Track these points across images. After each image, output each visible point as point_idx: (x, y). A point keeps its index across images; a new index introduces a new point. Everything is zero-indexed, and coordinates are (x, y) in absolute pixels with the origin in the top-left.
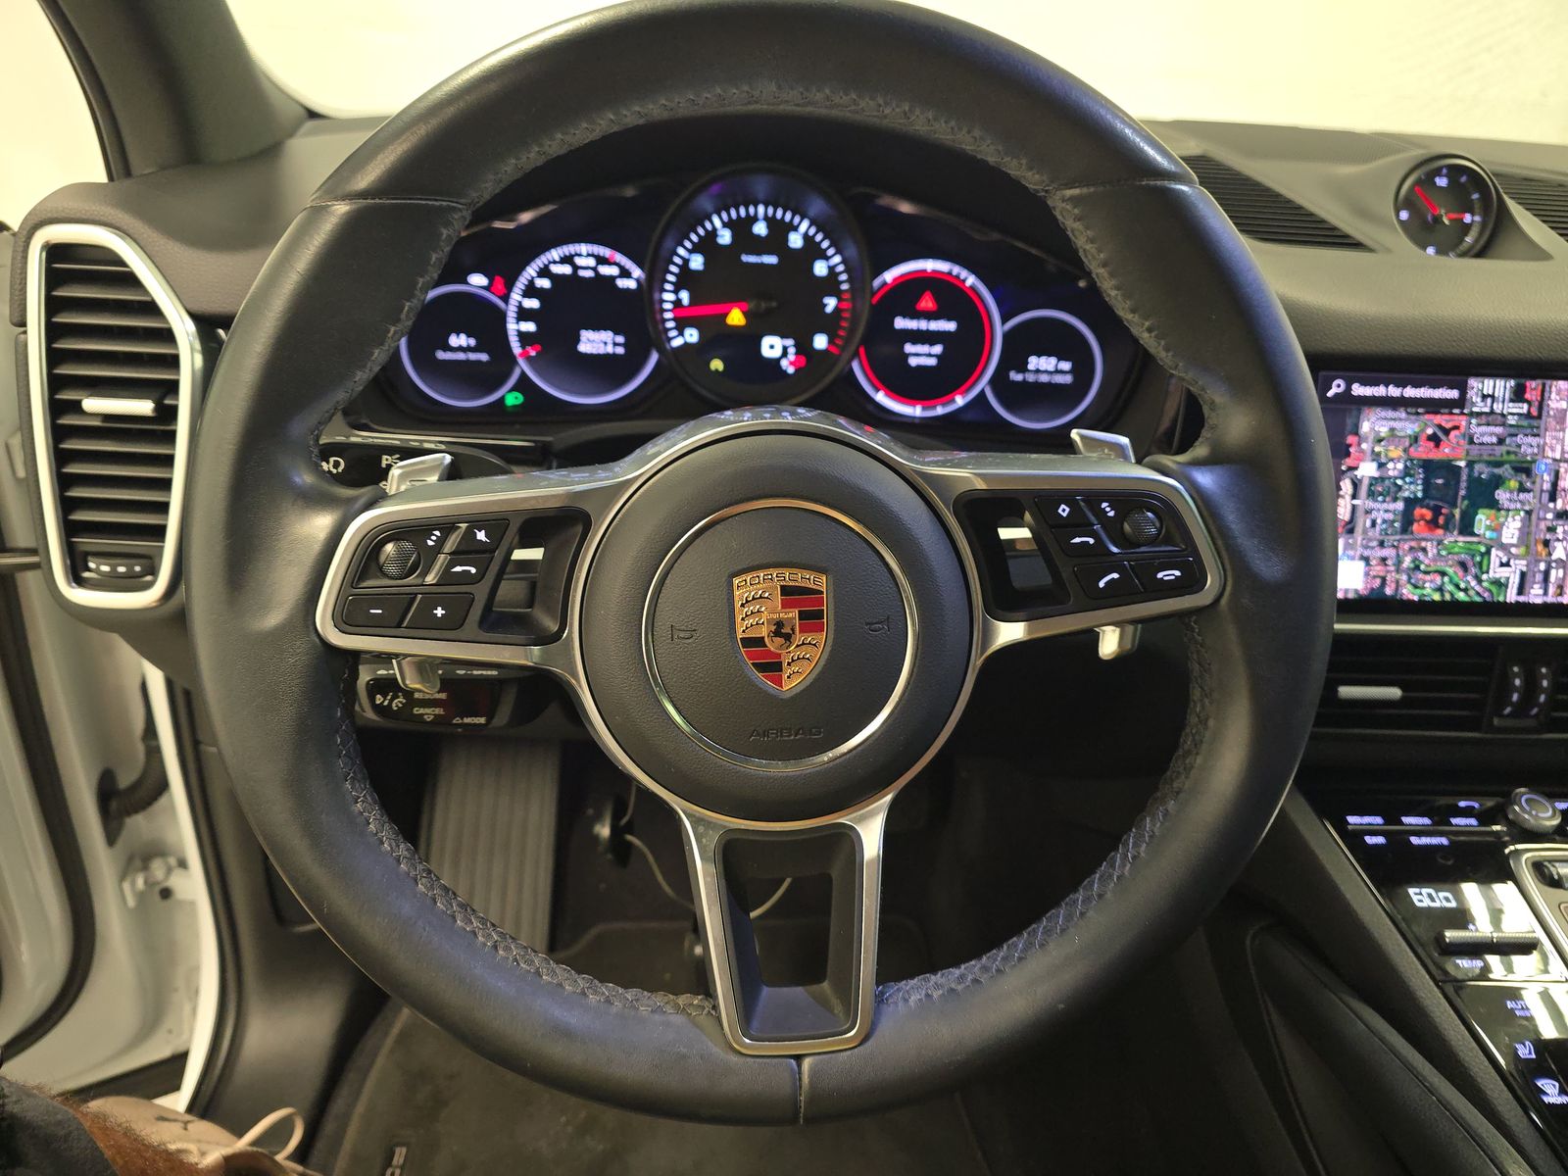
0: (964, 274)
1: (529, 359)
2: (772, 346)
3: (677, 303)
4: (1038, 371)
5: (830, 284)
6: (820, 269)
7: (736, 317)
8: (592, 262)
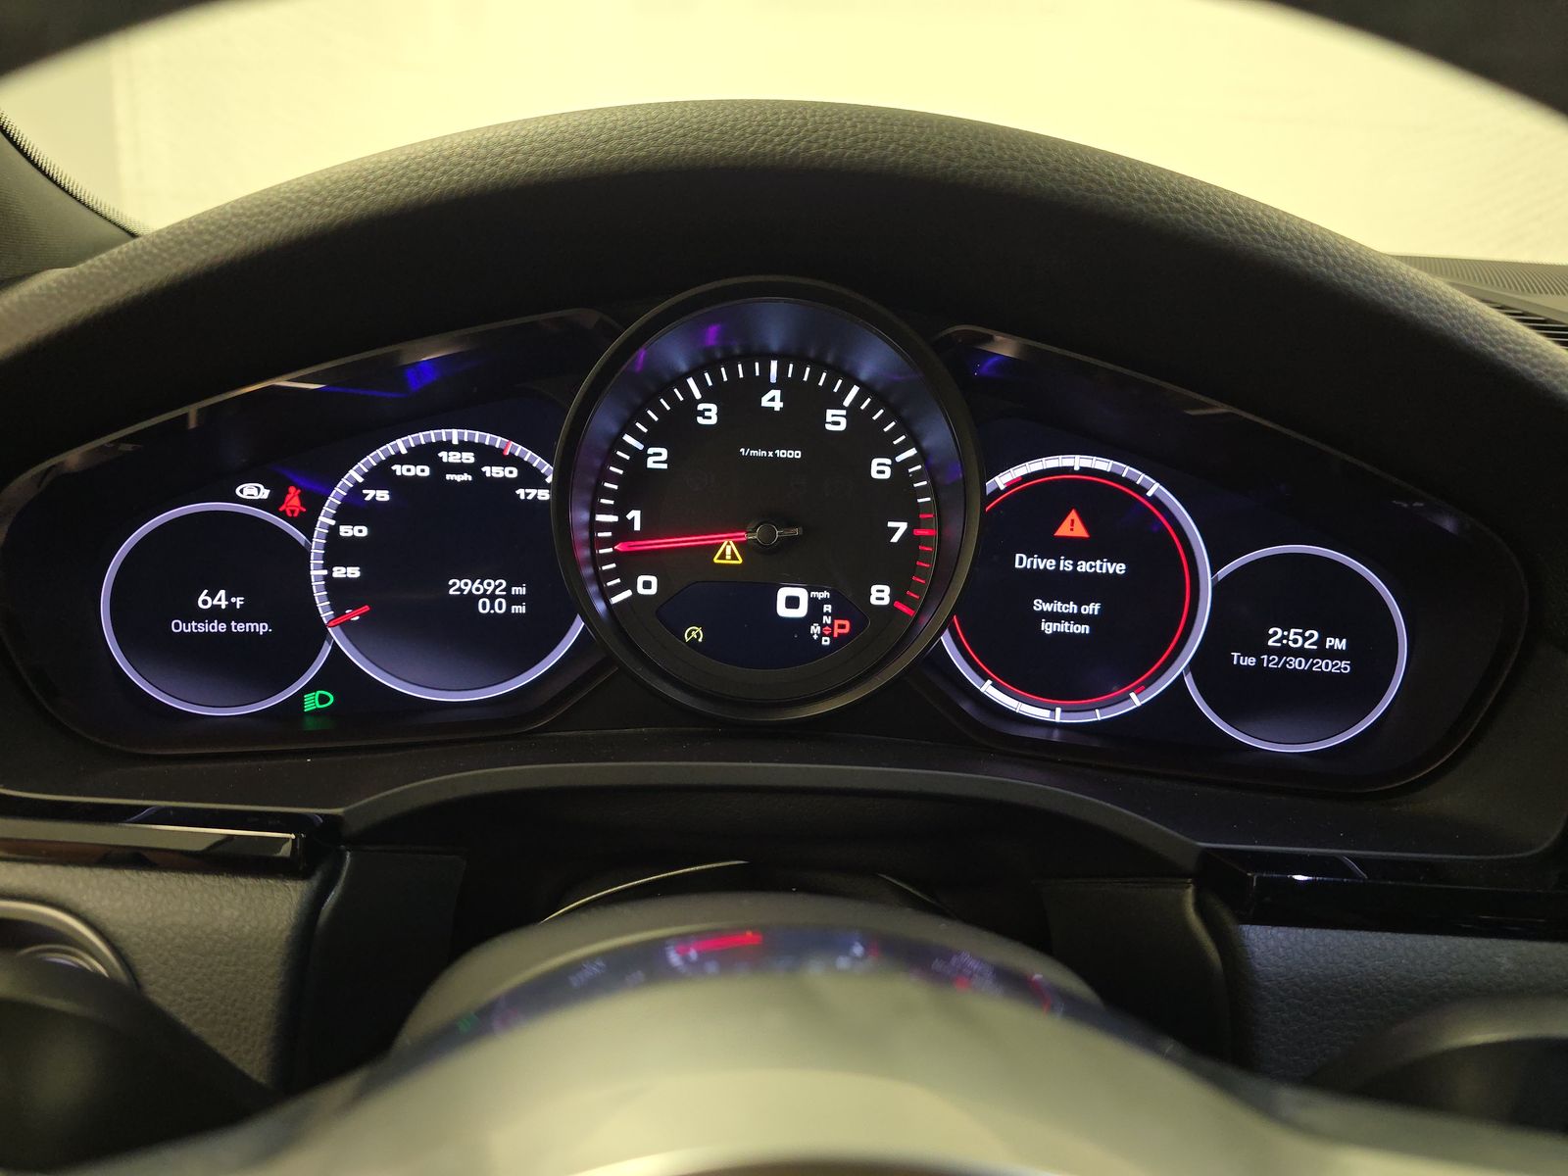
0: (1141, 478)
1: (347, 628)
2: (792, 602)
3: (623, 529)
4: (1285, 651)
5: (897, 495)
6: (880, 469)
7: (728, 552)
8: (469, 458)
